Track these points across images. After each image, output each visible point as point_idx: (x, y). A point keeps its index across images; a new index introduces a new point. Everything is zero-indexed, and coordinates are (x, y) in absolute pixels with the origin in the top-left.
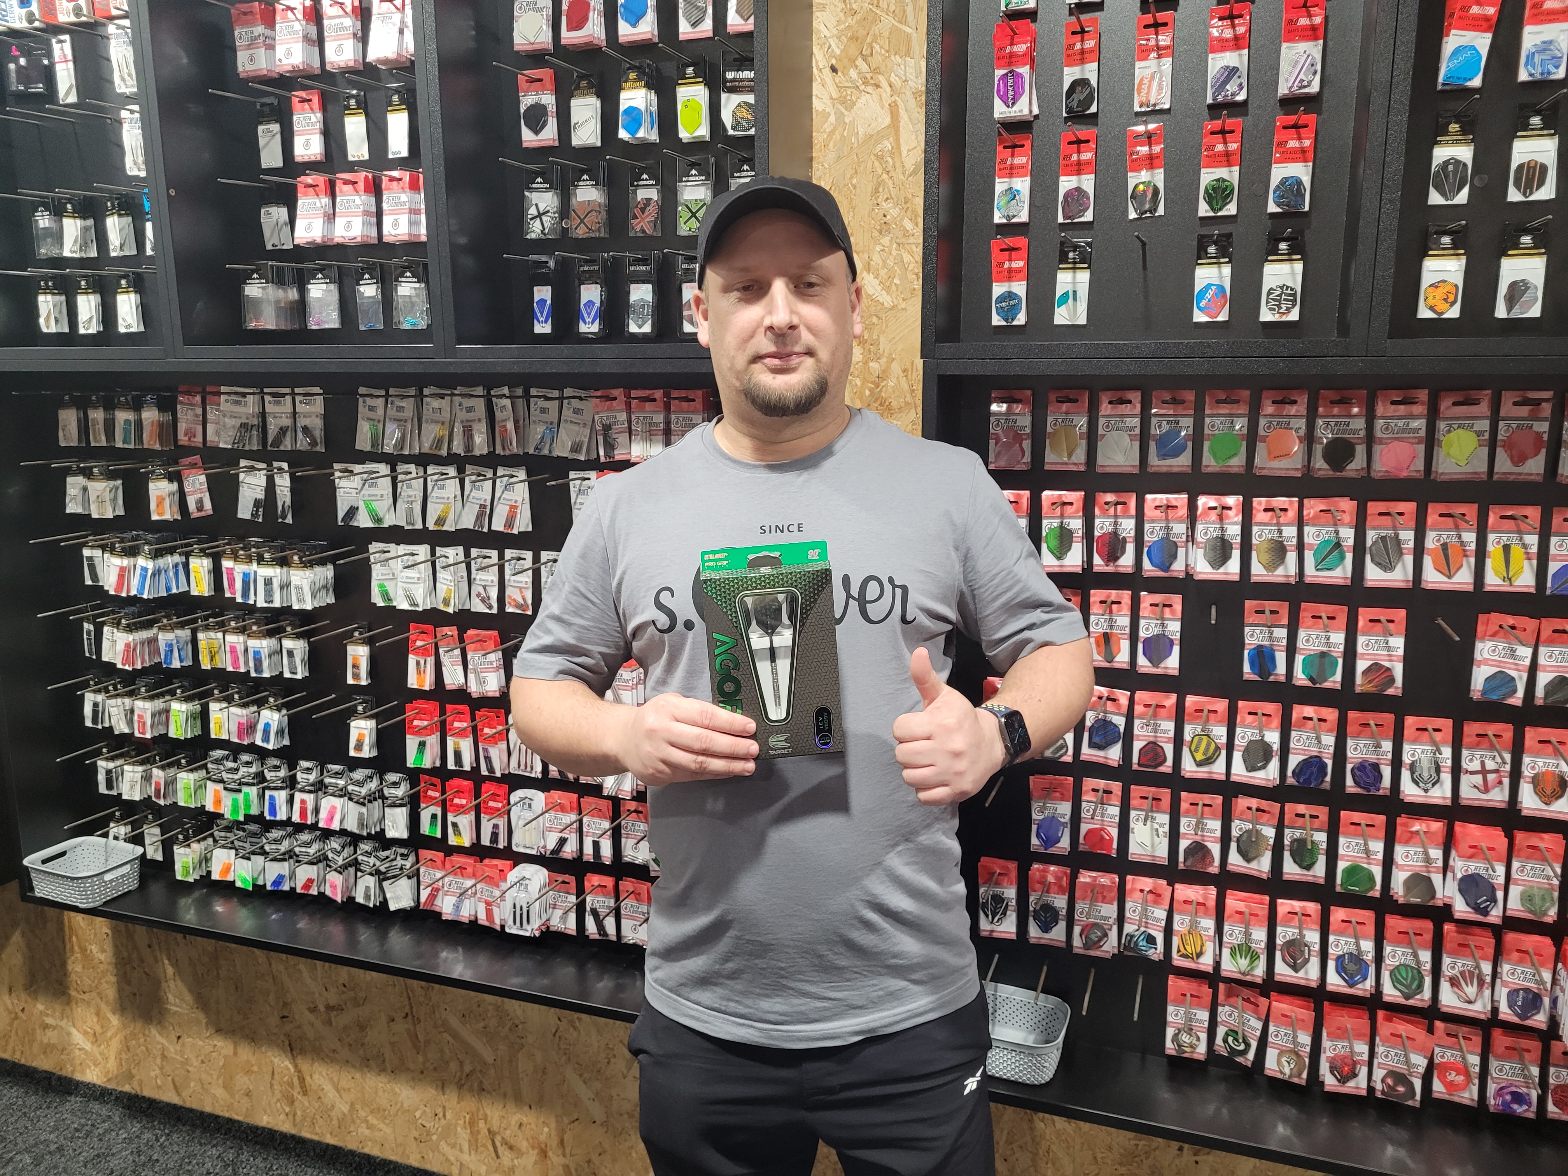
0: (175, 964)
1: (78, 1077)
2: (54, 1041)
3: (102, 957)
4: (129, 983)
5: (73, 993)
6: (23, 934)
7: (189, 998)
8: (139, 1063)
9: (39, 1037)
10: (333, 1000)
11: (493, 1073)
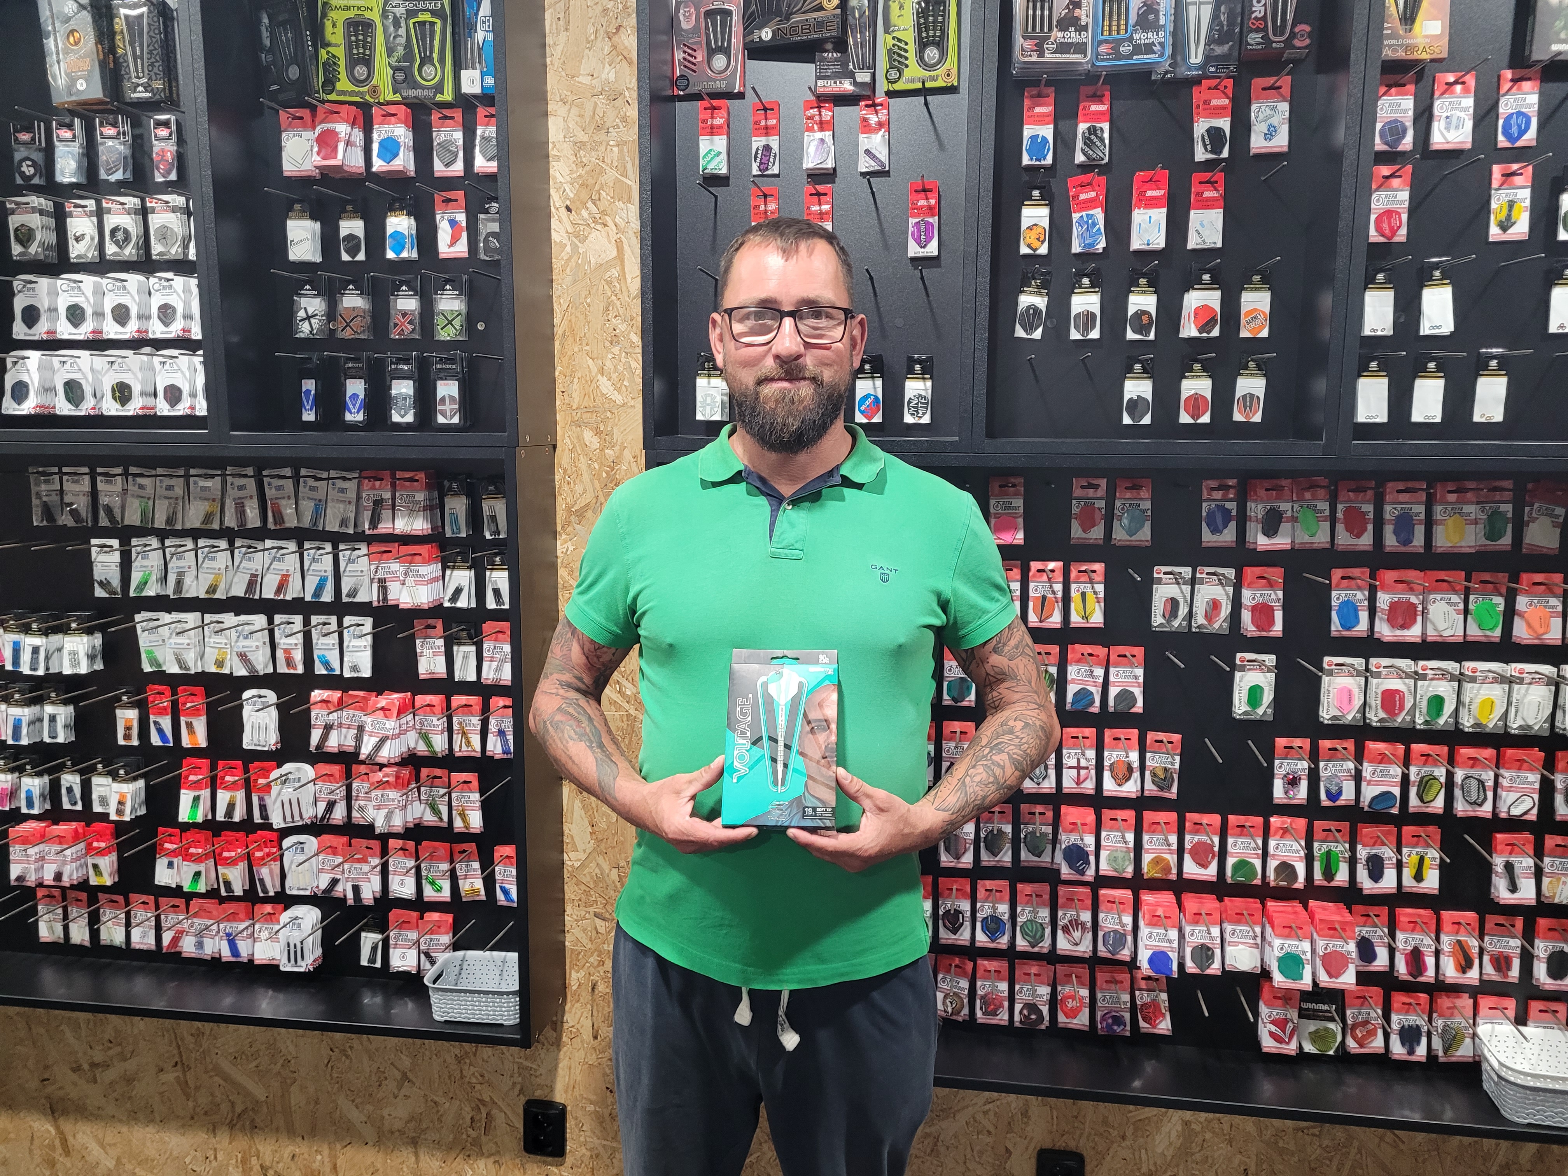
10: (98, 1057)
11: (265, 1109)
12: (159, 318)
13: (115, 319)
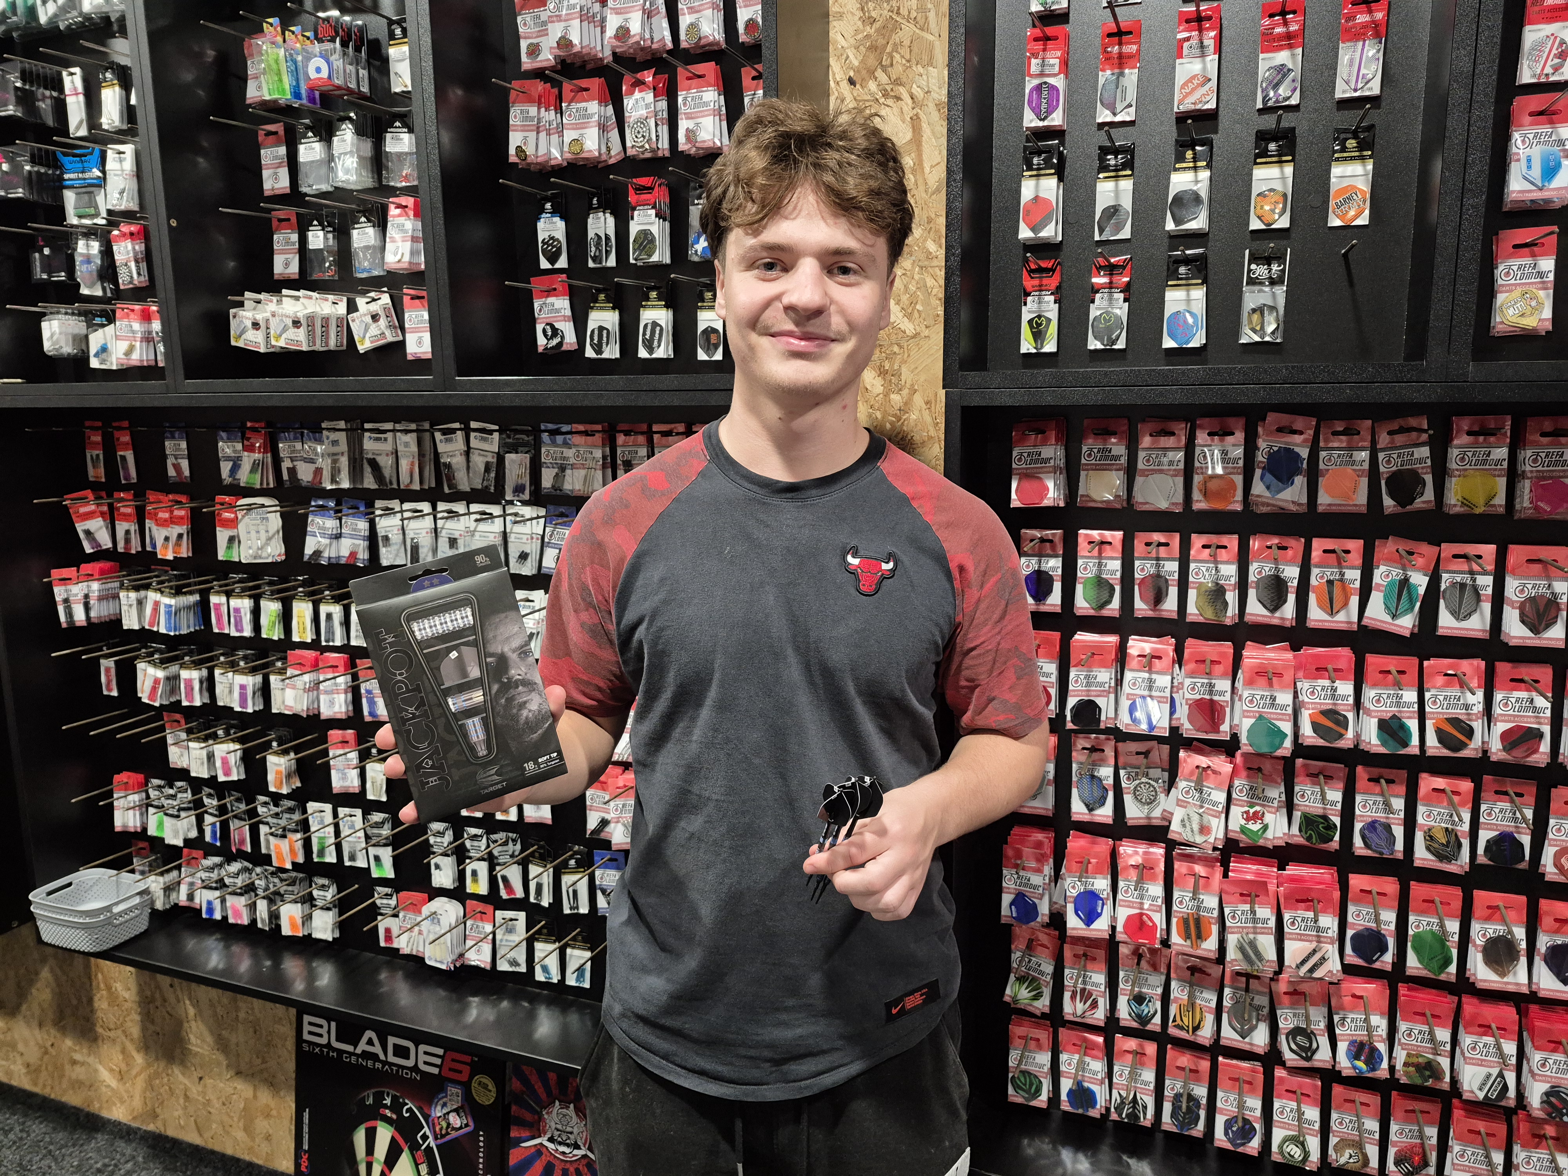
0: (196, 1004)
1: (105, 1114)
2: (82, 1077)
3: (127, 995)
4: (153, 1022)
5: (100, 1030)
6: (52, 970)
7: (209, 1039)
8: (162, 1102)
9: (67, 1073)
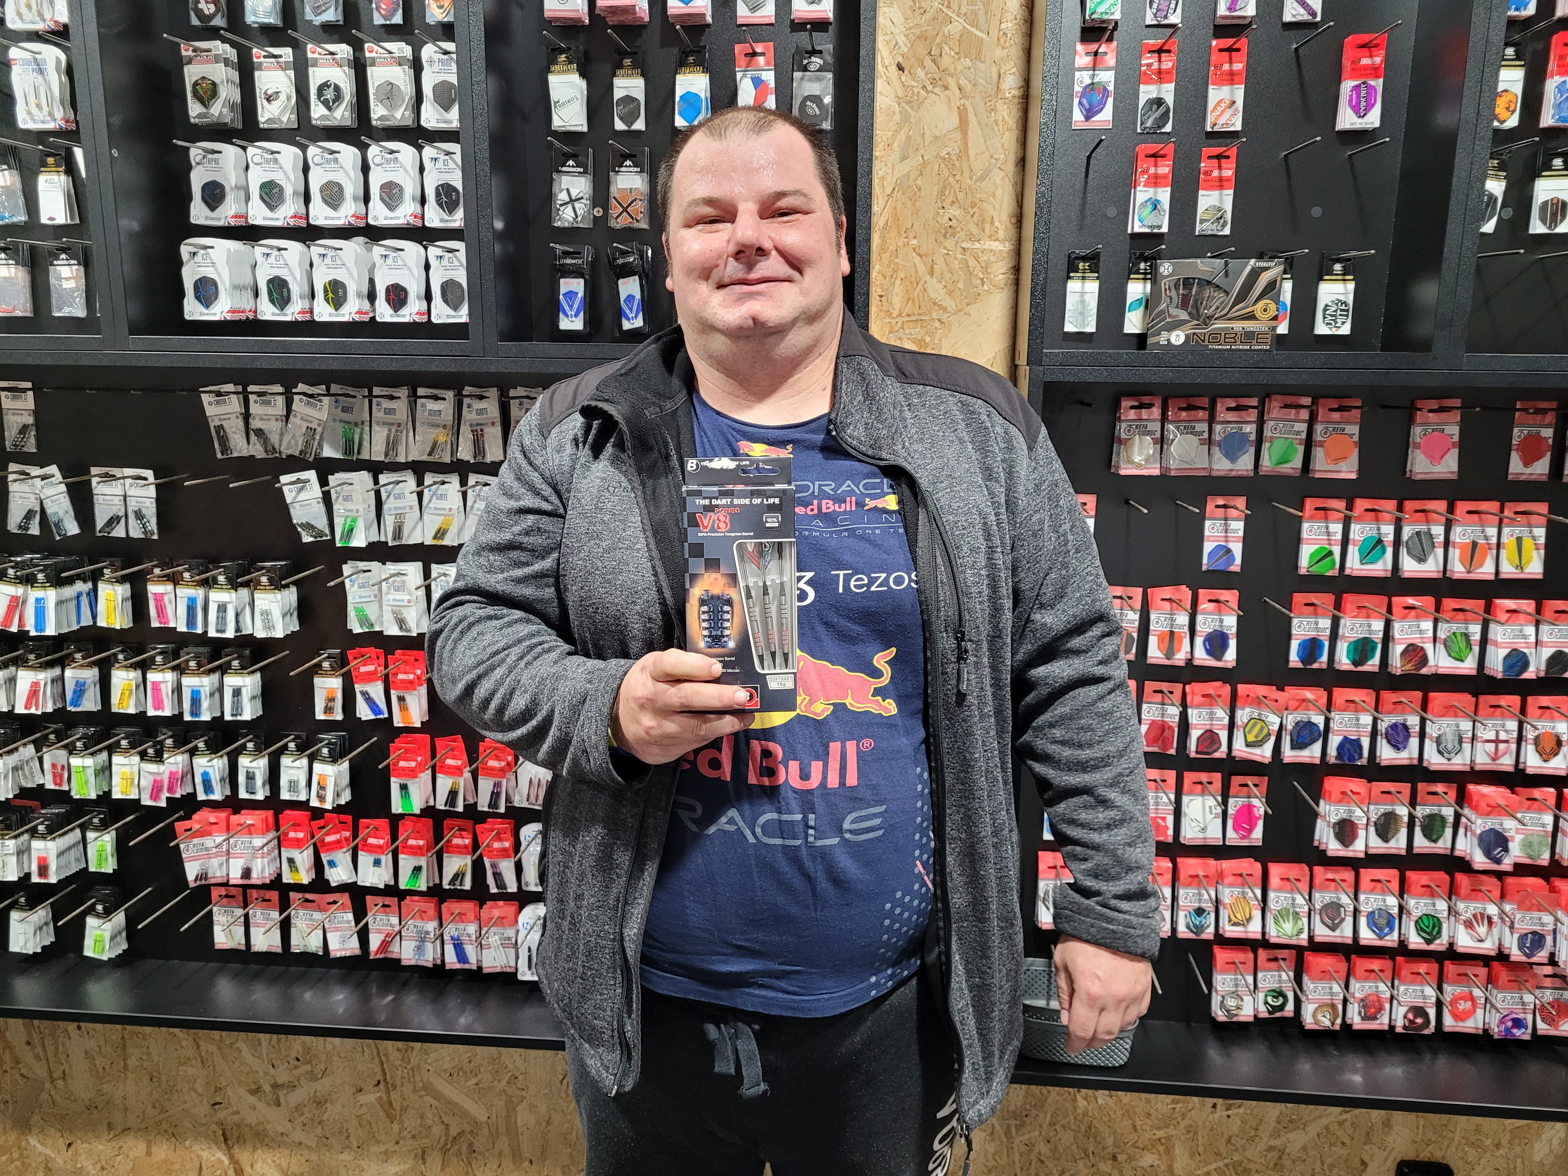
10: (282, 1076)
11: (485, 1131)
12: (382, 199)
13: (325, 201)
